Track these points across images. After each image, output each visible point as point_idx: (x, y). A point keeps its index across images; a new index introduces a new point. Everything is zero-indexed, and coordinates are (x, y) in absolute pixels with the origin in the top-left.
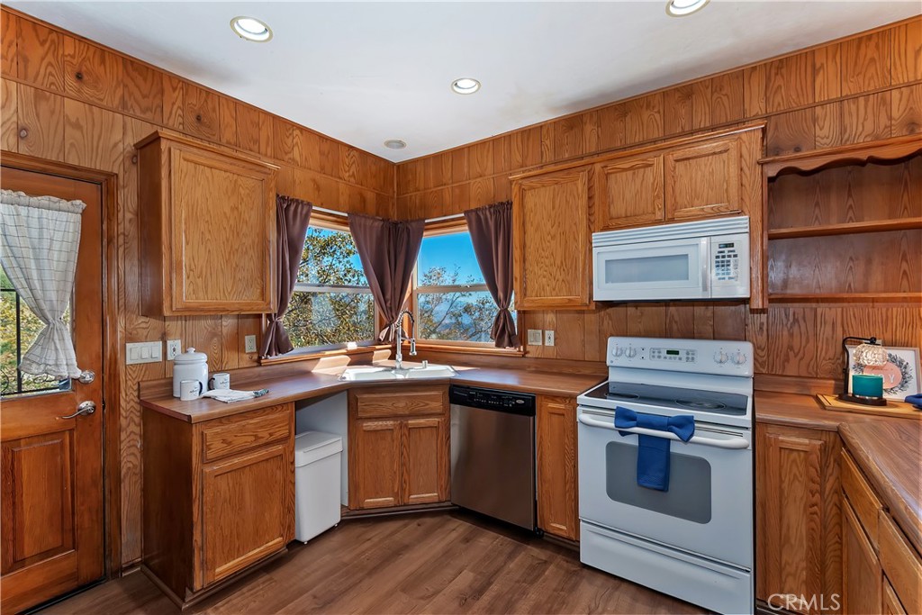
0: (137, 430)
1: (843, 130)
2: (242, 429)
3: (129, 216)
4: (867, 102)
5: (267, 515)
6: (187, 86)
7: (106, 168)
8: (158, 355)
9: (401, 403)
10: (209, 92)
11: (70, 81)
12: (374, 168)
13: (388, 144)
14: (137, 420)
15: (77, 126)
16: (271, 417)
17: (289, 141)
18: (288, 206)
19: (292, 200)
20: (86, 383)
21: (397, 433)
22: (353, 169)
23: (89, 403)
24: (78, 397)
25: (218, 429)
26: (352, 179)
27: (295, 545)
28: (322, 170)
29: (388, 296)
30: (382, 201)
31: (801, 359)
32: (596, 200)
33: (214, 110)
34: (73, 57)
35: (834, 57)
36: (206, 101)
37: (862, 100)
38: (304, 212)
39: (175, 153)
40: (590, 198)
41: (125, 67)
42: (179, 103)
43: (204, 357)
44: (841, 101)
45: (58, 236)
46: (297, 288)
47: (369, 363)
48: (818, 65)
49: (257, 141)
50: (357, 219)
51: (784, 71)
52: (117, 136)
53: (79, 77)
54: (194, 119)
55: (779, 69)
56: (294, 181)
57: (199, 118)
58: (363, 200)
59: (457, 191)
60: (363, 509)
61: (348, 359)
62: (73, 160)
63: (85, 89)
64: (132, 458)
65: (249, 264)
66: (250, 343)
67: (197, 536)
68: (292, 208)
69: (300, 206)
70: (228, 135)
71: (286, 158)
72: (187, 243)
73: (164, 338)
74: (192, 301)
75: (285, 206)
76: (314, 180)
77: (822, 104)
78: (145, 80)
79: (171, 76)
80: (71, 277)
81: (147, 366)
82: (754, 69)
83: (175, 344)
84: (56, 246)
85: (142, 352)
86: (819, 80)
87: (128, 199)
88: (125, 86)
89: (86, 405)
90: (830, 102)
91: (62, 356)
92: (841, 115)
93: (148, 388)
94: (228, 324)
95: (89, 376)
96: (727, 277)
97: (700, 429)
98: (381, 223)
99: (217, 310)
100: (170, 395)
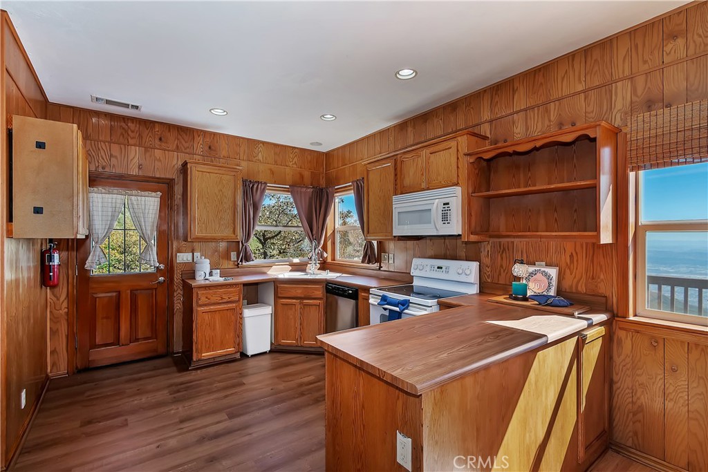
0: (181, 292)
1: (527, 129)
2: (215, 293)
3: (179, 197)
4: (538, 110)
5: (227, 336)
6: (205, 133)
7: (171, 177)
8: (190, 259)
9: (299, 291)
10: (215, 134)
11: (157, 141)
12: (309, 158)
13: (312, 144)
14: (181, 288)
15: (160, 160)
16: (230, 290)
17: (256, 151)
18: (253, 185)
19: (256, 182)
20: (161, 269)
21: (298, 307)
22: (296, 159)
23: (163, 278)
24: (158, 276)
25: (204, 292)
26: (295, 166)
27: (244, 356)
28: (276, 163)
29: (314, 232)
30: (314, 176)
31: (507, 273)
32: (398, 176)
33: (217, 142)
34: (158, 131)
35: (523, 83)
36: (213, 138)
37: (536, 109)
38: (262, 187)
39: (194, 169)
40: (396, 175)
41: (178, 130)
42: (201, 142)
43: (208, 261)
44: (525, 110)
45: (151, 207)
46: (258, 228)
47: (304, 270)
48: (515, 88)
49: (238, 154)
50: (295, 188)
51: (499, 92)
52: (175, 162)
53: (160, 139)
54: (208, 148)
55: (497, 90)
56: (259, 171)
57: (210, 148)
58: (302, 177)
59: (351, 168)
60: (280, 345)
61: (290, 268)
62: (158, 176)
63: (163, 144)
64: (179, 305)
65: (228, 216)
66: (233, 255)
67: (194, 337)
68: (255, 186)
69: (260, 185)
70: (224, 153)
71: (254, 160)
72: (198, 208)
73: (193, 252)
74: (200, 235)
75: (251, 186)
76: (271, 170)
77: (517, 112)
78: (186, 135)
79: (197, 130)
80: (155, 225)
81: (185, 264)
82: (485, 91)
83: (197, 254)
84: (151, 211)
85: (183, 257)
86: (516, 97)
87: (178, 189)
88: (178, 139)
89: (161, 279)
90: (521, 111)
91: (151, 257)
92: (526, 119)
93: (186, 274)
94: (223, 245)
95: (162, 267)
96: (446, 222)
97: (412, 307)
98: (312, 190)
99: (211, 239)
100: (194, 278)
